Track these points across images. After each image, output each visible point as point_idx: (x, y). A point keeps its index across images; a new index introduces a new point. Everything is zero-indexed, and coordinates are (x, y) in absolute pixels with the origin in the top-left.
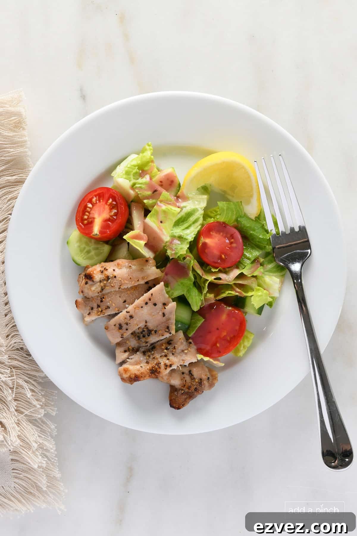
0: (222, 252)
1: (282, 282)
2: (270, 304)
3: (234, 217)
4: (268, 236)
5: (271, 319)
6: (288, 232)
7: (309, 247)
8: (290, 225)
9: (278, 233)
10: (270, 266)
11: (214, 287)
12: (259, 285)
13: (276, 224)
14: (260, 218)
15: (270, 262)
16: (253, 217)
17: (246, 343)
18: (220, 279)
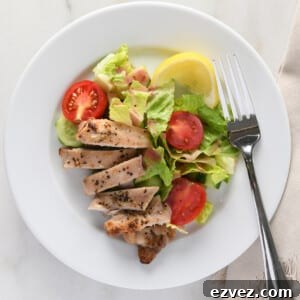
0: (186, 137)
1: (236, 162)
2: (226, 180)
3: (196, 108)
4: (225, 123)
5: (227, 193)
6: (241, 119)
7: (259, 132)
8: (242, 114)
9: (232, 120)
10: (226, 148)
11: (180, 165)
12: (217, 164)
13: (231, 112)
14: (218, 108)
15: (226, 145)
16: (212, 107)
17: (207, 212)
18: (184, 158)
